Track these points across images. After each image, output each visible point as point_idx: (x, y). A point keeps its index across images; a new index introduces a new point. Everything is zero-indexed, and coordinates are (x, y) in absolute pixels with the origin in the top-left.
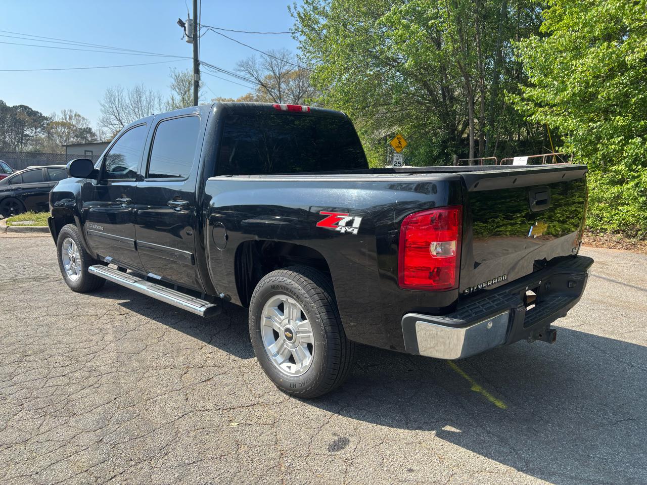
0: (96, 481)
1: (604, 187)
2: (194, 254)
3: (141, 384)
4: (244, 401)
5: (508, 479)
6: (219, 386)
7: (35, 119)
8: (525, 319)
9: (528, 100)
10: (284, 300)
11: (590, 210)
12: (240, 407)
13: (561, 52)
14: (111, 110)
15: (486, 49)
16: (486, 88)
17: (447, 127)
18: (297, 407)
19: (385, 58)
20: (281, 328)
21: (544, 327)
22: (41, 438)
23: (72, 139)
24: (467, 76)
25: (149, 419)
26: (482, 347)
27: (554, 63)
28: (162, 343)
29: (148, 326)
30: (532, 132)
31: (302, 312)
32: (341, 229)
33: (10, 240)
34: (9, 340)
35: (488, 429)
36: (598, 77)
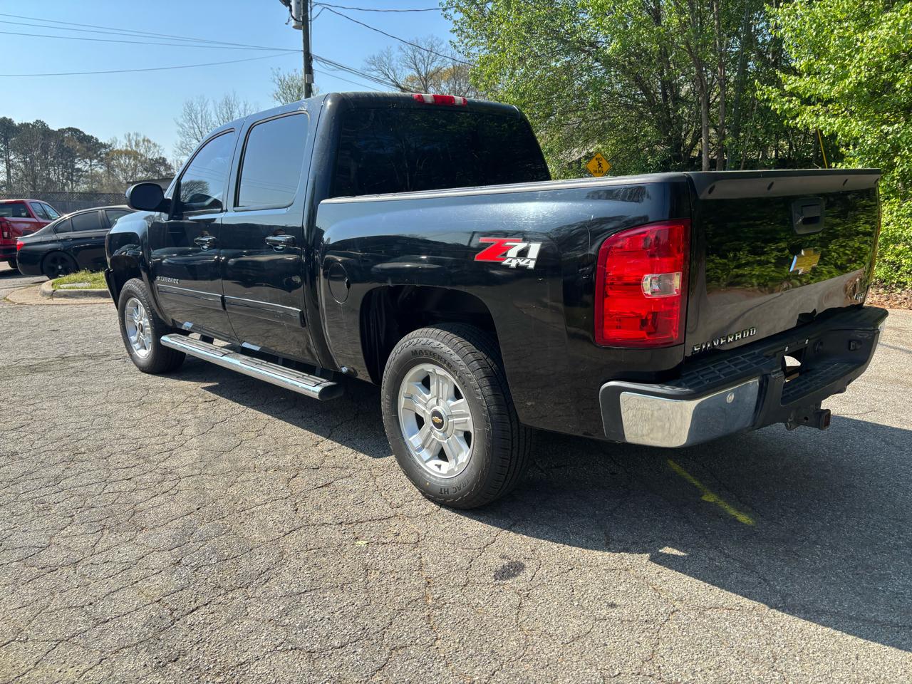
0: (171, 615)
1: (903, 220)
2: (304, 311)
3: (233, 491)
4: (376, 513)
5: (756, 619)
6: (342, 493)
7: (90, 146)
8: (783, 393)
9: (791, 94)
10: (431, 370)
11: (882, 256)
12: (370, 520)
13: (840, 21)
14: (192, 131)
15: (728, 23)
16: (728, 82)
17: (669, 141)
18: (449, 521)
19: (578, 42)
20: (427, 411)
21: (812, 406)
22: (97, 558)
23: (140, 175)
24: (700, 63)
25: (244, 535)
26: (718, 430)
27: (830, 38)
28: (263, 438)
29: (244, 416)
30: (796, 146)
31: (455, 387)
32: (510, 262)
33: (58, 308)
34: (56, 433)
35: (726, 551)
36: (897, 57)
